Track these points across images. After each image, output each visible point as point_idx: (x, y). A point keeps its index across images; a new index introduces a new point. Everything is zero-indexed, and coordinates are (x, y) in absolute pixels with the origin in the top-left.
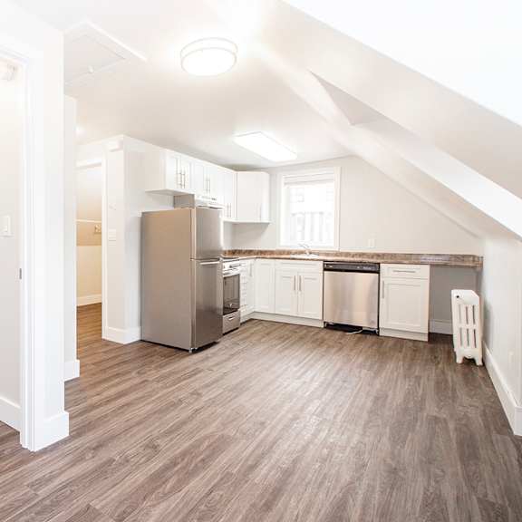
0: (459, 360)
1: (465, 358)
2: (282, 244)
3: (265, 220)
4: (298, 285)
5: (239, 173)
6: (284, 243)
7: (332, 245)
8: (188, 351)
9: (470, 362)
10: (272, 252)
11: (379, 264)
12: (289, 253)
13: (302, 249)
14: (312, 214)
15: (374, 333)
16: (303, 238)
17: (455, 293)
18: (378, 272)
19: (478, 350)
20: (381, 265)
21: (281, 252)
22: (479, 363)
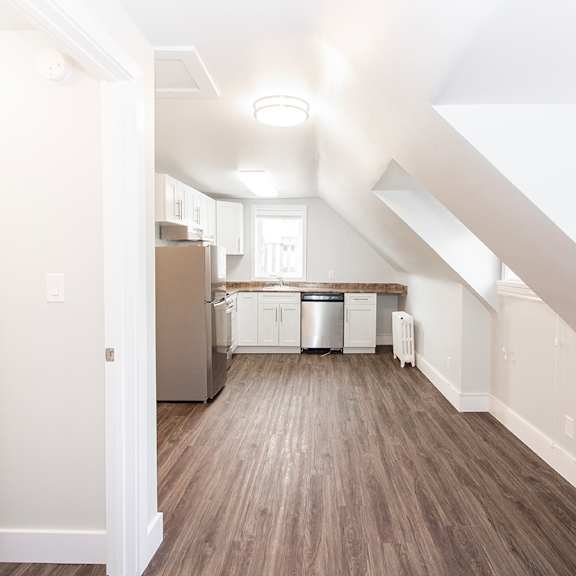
0: (402, 366)
1: (406, 363)
2: (256, 275)
3: (241, 253)
4: (279, 316)
6: (258, 275)
7: (300, 276)
9: (408, 365)
10: (247, 284)
11: (343, 294)
12: (264, 284)
13: (275, 280)
14: (274, 245)
15: (340, 352)
16: (273, 270)
17: (394, 314)
18: (343, 301)
19: (413, 356)
20: (346, 295)
21: (256, 284)
22: (413, 365)
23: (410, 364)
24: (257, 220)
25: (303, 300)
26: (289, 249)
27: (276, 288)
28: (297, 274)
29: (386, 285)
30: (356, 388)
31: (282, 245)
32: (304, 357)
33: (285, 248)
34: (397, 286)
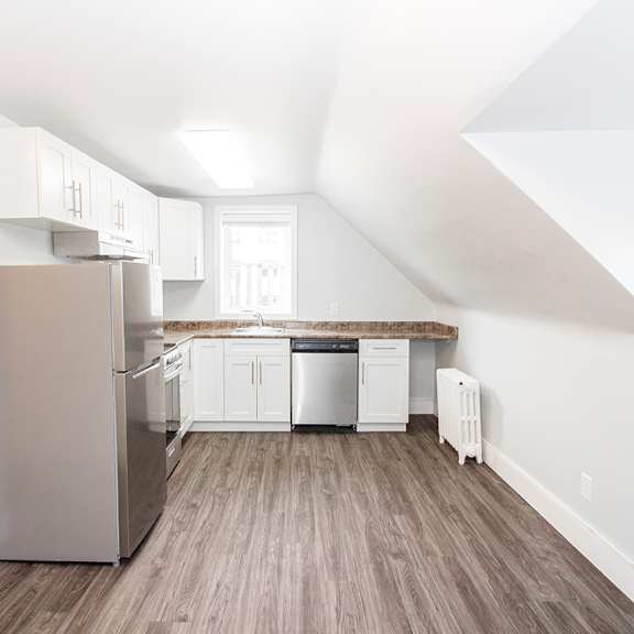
0: (462, 461)
1: (467, 458)
2: (222, 311)
3: (200, 277)
4: (256, 373)
5: (162, 200)
6: (225, 311)
7: (289, 312)
8: (111, 564)
10: (209, 325)
11: (357, 340)
12: (233, 325)
13: (252, 318)
14: (249, 266)
16: (248, 303)
18: (357, 351)
19: (479, 445)
20: (360, 341)
21: (223, 325)
22: (479, 461)
23: (474, 459)
24: (222, 229)
25: (294, 351)
26: (271, 272)
27: (253, 331)
28: (283, 308)
29: (418, 324)
30: (396, 517)
31: (260, 266)
32: (296, 437)
33: (265, 272)
34: (436, 327)
